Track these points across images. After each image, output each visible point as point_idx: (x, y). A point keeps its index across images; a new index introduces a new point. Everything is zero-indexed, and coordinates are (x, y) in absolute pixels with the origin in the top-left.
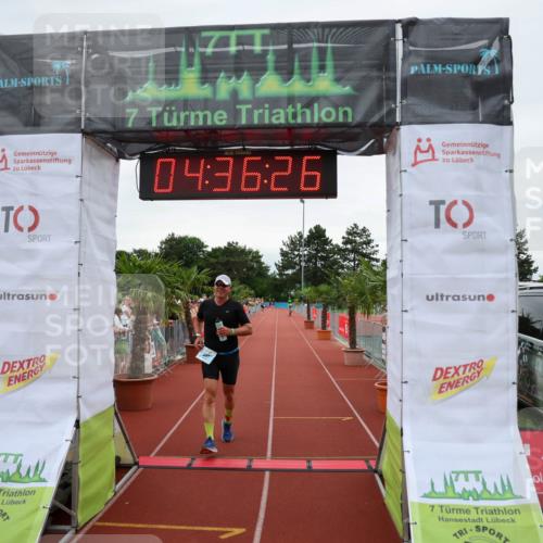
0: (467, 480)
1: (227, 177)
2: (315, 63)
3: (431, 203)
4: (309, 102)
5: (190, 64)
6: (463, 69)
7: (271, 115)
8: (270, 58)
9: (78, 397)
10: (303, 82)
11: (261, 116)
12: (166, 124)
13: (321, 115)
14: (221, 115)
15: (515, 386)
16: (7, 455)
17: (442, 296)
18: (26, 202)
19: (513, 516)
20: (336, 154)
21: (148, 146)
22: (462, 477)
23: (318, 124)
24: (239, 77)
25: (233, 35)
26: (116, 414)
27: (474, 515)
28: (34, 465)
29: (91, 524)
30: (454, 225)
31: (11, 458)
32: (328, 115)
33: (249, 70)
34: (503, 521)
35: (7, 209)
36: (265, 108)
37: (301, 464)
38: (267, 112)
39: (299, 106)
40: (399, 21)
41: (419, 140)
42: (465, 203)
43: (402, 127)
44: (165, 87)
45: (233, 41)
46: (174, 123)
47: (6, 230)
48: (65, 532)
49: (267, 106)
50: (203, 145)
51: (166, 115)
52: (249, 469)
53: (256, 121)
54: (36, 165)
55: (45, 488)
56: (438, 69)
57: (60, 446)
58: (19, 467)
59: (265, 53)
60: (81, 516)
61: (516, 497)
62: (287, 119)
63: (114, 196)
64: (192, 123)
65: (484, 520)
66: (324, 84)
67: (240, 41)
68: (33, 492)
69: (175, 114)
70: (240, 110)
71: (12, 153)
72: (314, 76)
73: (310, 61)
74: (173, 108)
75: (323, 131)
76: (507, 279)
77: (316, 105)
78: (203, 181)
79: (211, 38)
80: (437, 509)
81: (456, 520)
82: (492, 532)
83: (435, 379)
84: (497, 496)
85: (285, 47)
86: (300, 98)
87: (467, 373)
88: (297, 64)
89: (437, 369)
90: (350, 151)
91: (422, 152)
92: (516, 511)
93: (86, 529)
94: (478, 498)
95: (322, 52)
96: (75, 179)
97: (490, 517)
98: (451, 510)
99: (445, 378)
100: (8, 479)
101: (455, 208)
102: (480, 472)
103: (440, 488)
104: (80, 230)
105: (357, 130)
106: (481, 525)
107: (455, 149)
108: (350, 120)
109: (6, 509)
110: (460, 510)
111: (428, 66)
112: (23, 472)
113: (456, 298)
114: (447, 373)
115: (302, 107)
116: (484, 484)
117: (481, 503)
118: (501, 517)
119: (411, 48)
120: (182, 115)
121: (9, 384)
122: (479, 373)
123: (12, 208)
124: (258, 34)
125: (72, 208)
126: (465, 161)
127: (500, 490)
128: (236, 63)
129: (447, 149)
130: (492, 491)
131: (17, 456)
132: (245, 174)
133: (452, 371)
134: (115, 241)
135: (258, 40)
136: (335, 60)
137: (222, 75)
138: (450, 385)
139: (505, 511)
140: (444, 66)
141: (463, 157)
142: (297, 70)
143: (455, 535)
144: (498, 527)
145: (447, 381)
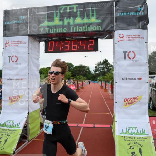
0: (133, 130)
1: (68, 46)
2: (91, 14)
3: (123, 52)
4: (89, 25)
5: (57, 16)
6: (133, 14)
7: (79, 29)
8: (78, 13)
9: (29, 106)
10: (88, 19)
11: (76, 29)
12: (51, 32)
13: (92, 28)
14: (65, 29)
15: (148, 104)
16: (10, 121)
17: (127, 78)
18: (14, 54)
19: (145, 140)
20: (98, 39)
21: (47, 38)
22: (131, 128)
23: (92, 31)
24: (70, 19)
25: (68, 7)
26: (40, 111)
27: (134, 139)
28: (17, 123)
29: (33, 139)
30: (130, 58)
31: (11, 122)
32: (94, 28)
33: (73, 16)
34: (142, 141)
35: (10, 56)
36: (77, 27)
37: (92, 126)
38: (78, 28)
39: (86, 26)
40: (114, 1)
41: (120, 35)
42: (133, 52)
43: (115, 31)
44: (50, 22)
45: (68, 9)
46: (53, 32)
47: (10, 62)
48: (25, 141)
49: (77, 26)
50: (62, 38)
51: (50, 30)
52: (77, 127)
53: (75, 31)
54: (17, 44)
55: (19, 129)
56: (125, 14)
57: (24, 119)
58: (13, 124)
59: (77, 11)
60: (30, 138)
61: (146, 135)
62: (83, 30)
63: (39, 52)
64: (57, 32)
65: (137, 141)
66: (93, 20)
67: (70, 9)
68: (16, 130)
69: (53, 30)
70: (70, 28)
71: (10, 41)
72: (90, 17)
73: (89, 13)
74: (52, 28)
75: (93, 33)
76: (145, 73)
77: (91, 26)
78: (62, 47)
79: (62, 8)
80: (123, 137)
81: (128, 140)
82: (138, 144)
83: (124, 102)
84: (141, 134)
85: (82, 10)
86: (87, 24)
87: (134, 100)
88: (86, 14)
89: (125, 99)
90: (102, 38)
91: (121, 38)
92: (146, 138)
93: (31, 141)
94: (136, 134)
95: (93, 11)
96: (27, 48)
97: (138, 140)
98: (127, 138)
99: (127, 101)
100: (10, 127)
101: (130, 54)
102: (137, 127)
103: (125, 131)
104: (29, 62)
105: (103, 32)
106: (135, 142)
107: (130, 37)
108: (101, 29)
109: (10, 134)
110: (130, 138)
111: (123, 13)
112: (14, 125)
113: (131, 79)
114: (128, 100)
115: (87, 26)
116: (137, 131)
117: (136, 136)
118: (141, 140)
119: (118, 8)
120: (55, 30)
121: (11, 103)
122: (137, 100)
123: (11, 56)
124: (75, 6)
125: (26, 56)
126: (133, 40)
127: (142, 132)
128: (69, 15)
129: (128, 37)
130: (139, 133)
131: (13, 121)
132: (73, 45)
133: (129, 99)
134: (39, 65)
135: (75, 8)
136: (96, 13)
137: (65, 18)
138: (129, 103)
139: (143, 138)
140: (127, 13)
141: (133, 39)
142: (86, 16)
143: (128, 144)
144: (140, 143)
145: (128, 102)
